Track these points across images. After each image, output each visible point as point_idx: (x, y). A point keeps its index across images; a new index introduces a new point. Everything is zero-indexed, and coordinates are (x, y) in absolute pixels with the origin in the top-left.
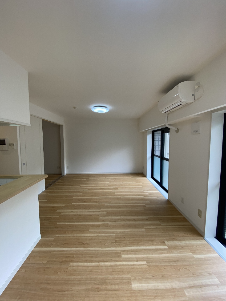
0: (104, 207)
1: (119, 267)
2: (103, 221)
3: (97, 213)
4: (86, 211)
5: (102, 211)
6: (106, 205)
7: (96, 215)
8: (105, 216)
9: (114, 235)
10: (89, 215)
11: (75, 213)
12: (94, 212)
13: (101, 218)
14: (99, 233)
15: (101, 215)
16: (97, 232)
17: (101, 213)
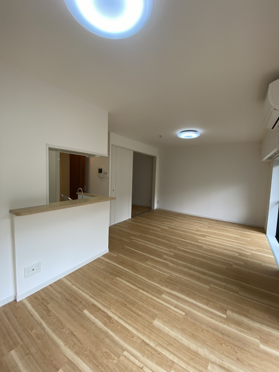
0: (175, 248)
1: (153, 301)
2: (166, 259)
3: (164, 251)
4: (155, 245)
5: (170, 251)
6: (178, 247)
7: (161, 252)
8: (170, 256)
9: (168, 275)
10: (155, 250)
11: (144, 244)
12: (161, 249)
13: (165, 256)
14: (155, 268)
15: (166, 254)
16: (152, 266)
17: (167, 252)
